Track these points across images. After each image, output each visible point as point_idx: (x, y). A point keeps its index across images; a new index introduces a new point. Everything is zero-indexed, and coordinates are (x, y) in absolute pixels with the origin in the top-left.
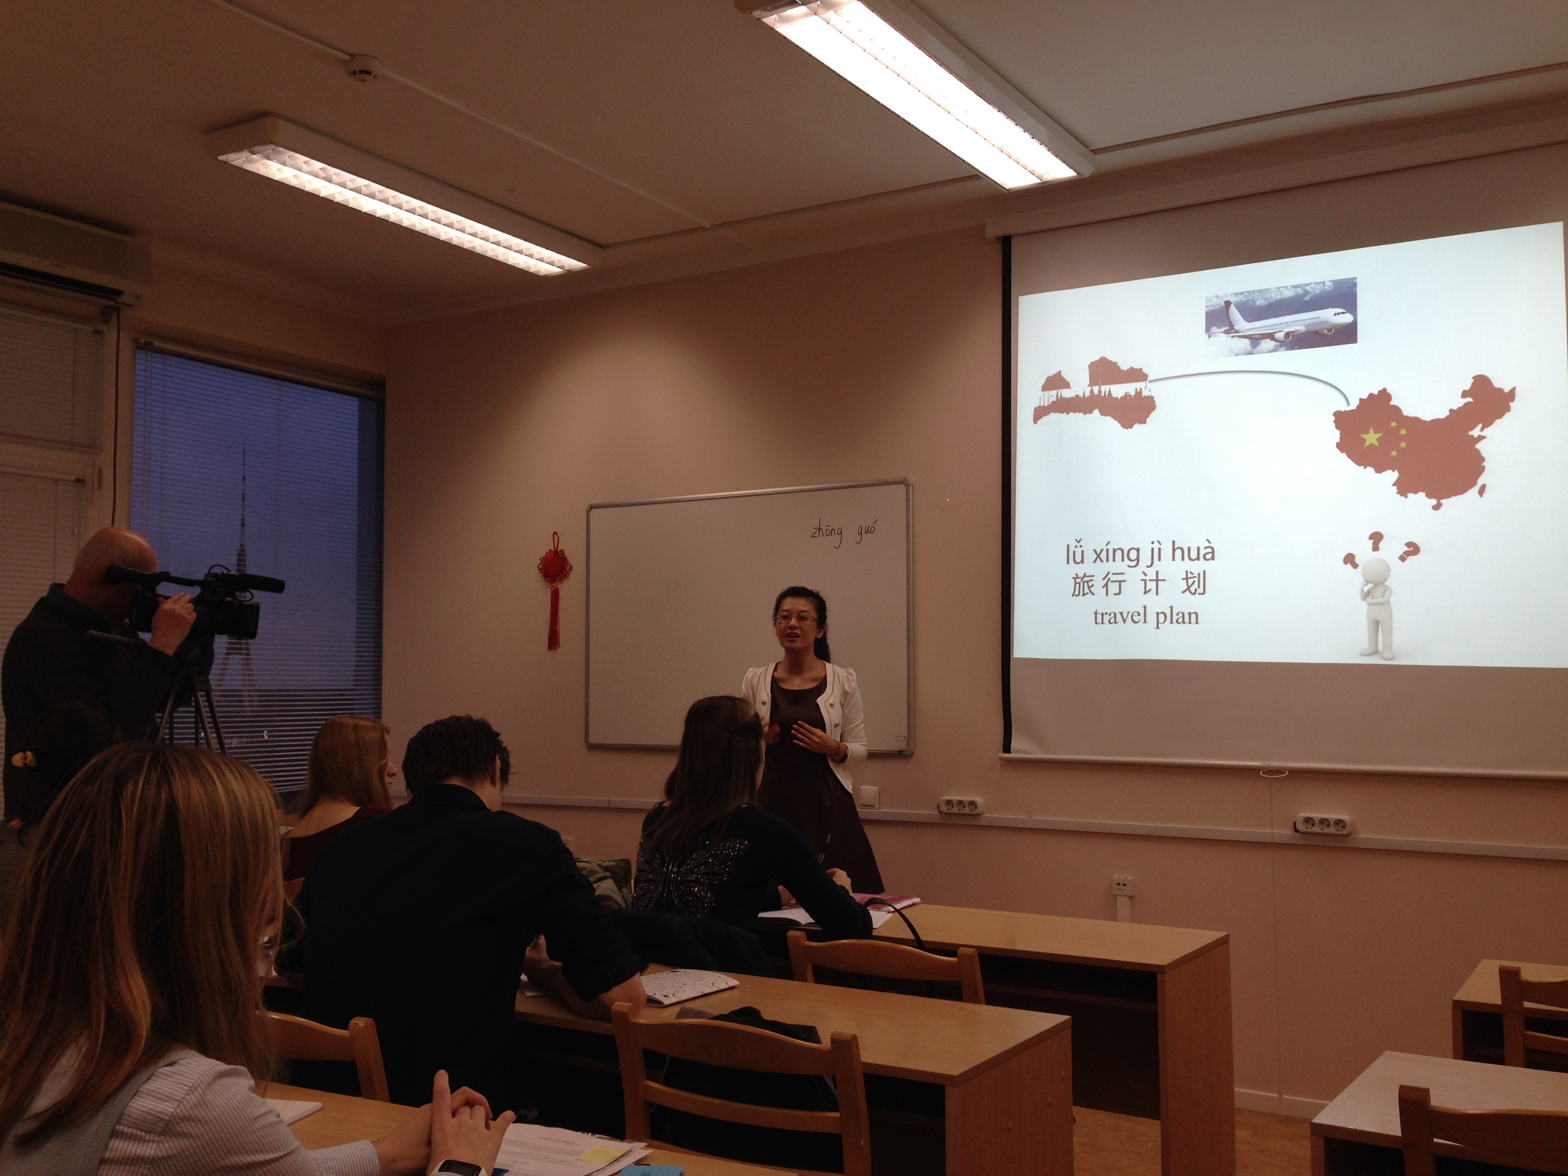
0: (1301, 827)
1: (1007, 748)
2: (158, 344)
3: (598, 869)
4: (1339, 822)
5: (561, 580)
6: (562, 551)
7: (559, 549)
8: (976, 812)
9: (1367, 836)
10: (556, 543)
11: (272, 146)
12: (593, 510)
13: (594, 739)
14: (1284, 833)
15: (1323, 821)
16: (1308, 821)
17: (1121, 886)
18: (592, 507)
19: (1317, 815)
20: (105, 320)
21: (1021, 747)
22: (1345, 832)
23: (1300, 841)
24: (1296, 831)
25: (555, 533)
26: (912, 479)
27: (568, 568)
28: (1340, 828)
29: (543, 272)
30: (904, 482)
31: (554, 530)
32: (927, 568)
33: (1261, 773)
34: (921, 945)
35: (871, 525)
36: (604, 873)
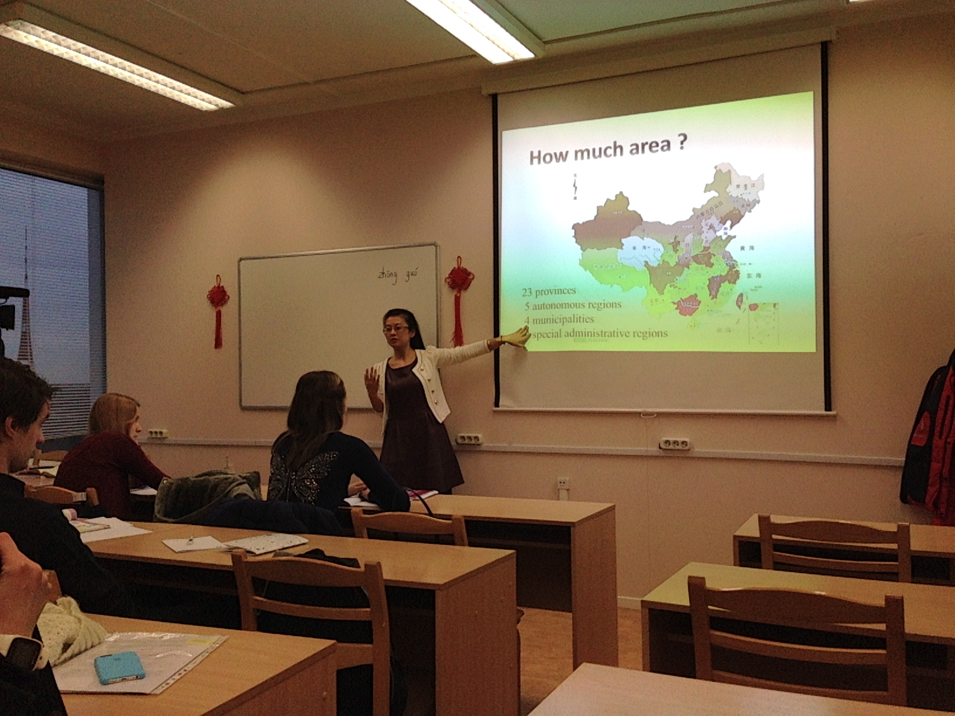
0: (663, 446)
1: (497, 404)
3: (239, 478)
4: (683, 442)
5: (222, 305)
6: (223, 286)
7: (221, 286)
8: (478, 443)
9: (699, 450)
10: (219, 281)
11: (20, 21)
12: (242, 262)
13: (244, 404)
14: (653, 450)
15: (675, 442)
16: (667, 442)
17: (562, 484)
18: (241, 260)
19: (671, 439)
21: (505, 403)
22: (687, 448)
23: (662, 453)
24: (660, 448)
25: (218, 276)
26: (439, 243)
27: (227, 297)
28: (684, 445)
29: (205, 109)
30: (434, 244)
31: (217, 274)
32: (448, 297)
33: (642, 415)
34: (430, 514)
35: (414, 270)
36: (242, 481)
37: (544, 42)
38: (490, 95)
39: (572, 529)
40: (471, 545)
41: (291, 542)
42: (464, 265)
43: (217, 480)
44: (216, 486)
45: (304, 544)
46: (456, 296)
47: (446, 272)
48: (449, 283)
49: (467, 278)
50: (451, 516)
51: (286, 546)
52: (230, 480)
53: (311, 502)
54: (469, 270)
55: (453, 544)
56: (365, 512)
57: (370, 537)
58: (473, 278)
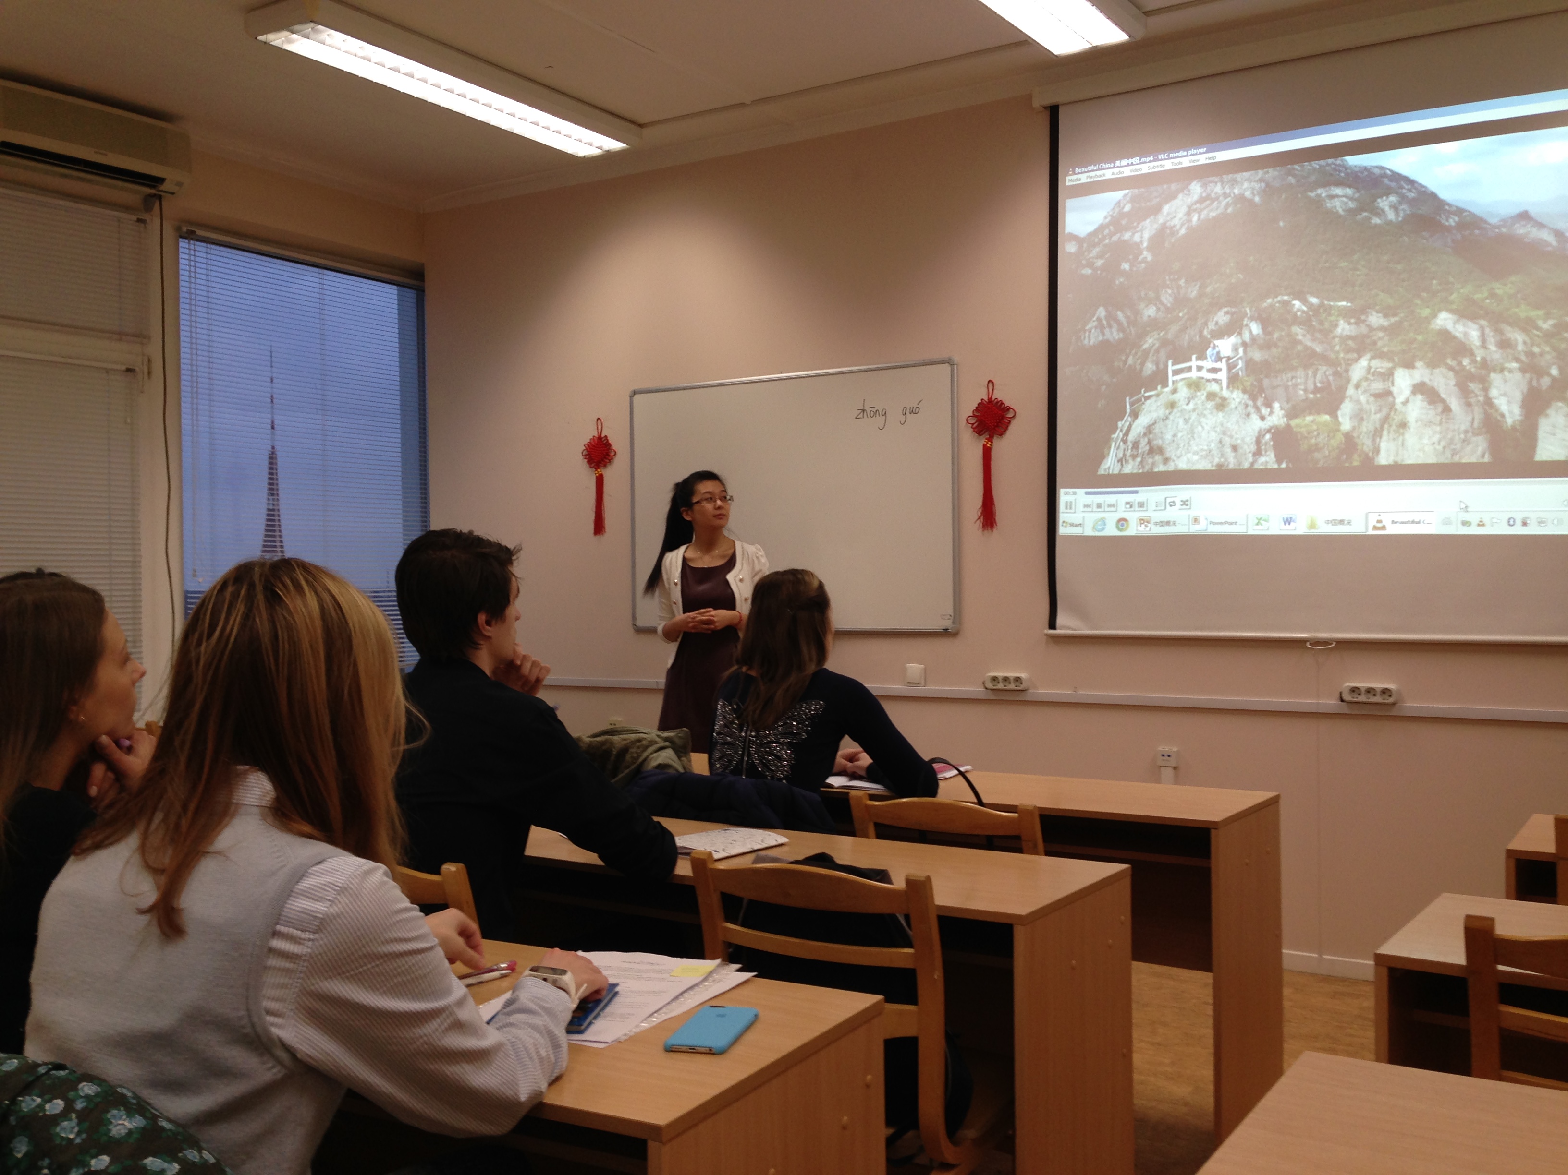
0: (1347, 697)
1: (1052, 625)
2: (200, 232)
3: (658, 739)
4: (1385, 691)
5: (605, 466)
6: (606, 436)
7: (603, 435)
8: (1021, 687)
9: (1413, 704)
10: (600, 427)
11: (312, 25)
12: (636, 396)
13: (640, 623)
14: (1329, 703)
15: (1369, 691)
16: (1354, 690)
17: (1166, 758)
18: (635, 393)
19: (1363, 685)
20: (148, 208)
21: (1067, 623)
22: (1391, 700)
23: (1344, 709)
24: (1342, 700)
25: (598, 419)
26: (956, 359)
27: (612, 454)
28: (1386, 696)
29: (581, 154)
30: (949, 362)
31: (598, 417)
32: (973, 448)
33: (1308, 645)
34: (980, 802)
35: (915, 405)
36: (662, 744)
37: (1143, 13)
38: (1045, 108)
39: (1213, 831)
40: (1048, 853)
41: (763, 841)
42: (998, 395)
43: (625, 742)
44: (624, 750)
45: (781, 845)
46: (984, 446)
47: (969, 407)
48: (973, 424)
49: (1003, 417)
50: (1016, 807)
51: (756, 848)
52: (644, 743)
53: (780, 780)
54: (1008, 403)
55: (1019, 850)
56: (872, 797)
57: (879, 836)
58: (1014, 417)
